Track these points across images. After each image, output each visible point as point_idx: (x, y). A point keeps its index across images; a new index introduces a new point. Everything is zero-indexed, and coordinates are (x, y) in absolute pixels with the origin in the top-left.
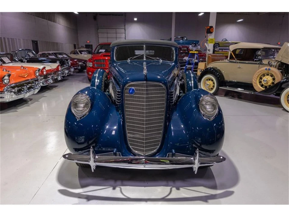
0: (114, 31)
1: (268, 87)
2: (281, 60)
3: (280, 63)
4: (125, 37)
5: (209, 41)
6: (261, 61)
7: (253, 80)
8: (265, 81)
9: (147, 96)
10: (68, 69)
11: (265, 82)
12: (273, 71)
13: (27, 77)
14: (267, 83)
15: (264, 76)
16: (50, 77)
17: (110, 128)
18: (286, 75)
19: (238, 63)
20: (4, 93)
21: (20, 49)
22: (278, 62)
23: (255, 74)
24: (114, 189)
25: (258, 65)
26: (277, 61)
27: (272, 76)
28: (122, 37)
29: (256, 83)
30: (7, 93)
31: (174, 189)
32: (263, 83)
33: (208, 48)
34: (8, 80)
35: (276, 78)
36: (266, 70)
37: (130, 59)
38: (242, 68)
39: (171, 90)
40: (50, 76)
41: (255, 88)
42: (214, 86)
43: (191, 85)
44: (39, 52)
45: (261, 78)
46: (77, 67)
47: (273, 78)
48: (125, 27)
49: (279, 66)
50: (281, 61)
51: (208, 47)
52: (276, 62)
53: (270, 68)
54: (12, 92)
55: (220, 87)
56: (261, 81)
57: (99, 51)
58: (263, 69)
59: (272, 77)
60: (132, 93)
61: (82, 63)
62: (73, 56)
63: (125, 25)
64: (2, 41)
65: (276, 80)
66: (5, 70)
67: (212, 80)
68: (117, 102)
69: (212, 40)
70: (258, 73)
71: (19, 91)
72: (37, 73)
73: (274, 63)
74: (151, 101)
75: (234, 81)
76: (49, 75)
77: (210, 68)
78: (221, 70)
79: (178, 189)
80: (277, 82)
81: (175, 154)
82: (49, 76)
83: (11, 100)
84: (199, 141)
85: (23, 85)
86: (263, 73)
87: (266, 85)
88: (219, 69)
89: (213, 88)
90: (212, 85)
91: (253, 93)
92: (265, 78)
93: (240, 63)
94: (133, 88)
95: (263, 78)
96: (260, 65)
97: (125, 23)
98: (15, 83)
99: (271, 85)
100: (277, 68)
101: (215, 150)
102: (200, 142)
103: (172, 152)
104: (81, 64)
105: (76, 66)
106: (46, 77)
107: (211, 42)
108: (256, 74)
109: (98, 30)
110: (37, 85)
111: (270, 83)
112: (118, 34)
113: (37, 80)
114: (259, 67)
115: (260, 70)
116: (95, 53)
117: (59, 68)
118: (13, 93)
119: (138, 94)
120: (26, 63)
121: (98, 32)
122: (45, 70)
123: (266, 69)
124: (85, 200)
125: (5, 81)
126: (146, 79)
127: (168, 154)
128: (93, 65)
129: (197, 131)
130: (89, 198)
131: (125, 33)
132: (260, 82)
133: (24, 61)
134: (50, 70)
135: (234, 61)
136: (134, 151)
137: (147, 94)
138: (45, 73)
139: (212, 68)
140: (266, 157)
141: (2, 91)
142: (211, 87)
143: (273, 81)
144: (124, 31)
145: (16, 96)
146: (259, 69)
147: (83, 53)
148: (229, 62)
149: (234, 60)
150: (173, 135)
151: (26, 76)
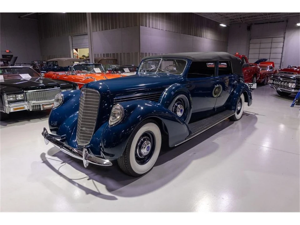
0: (270, 40)
4: (283, 46)
24: (62, 163)
28: (279, 47)
48: (284, 35)
63: (285, 33)
97: (286, 31)
109: (251, 41)
112: (274, 43)
121: (250, 43)
130: (45, 162)
131: (284, 42)
144: (283, 39)
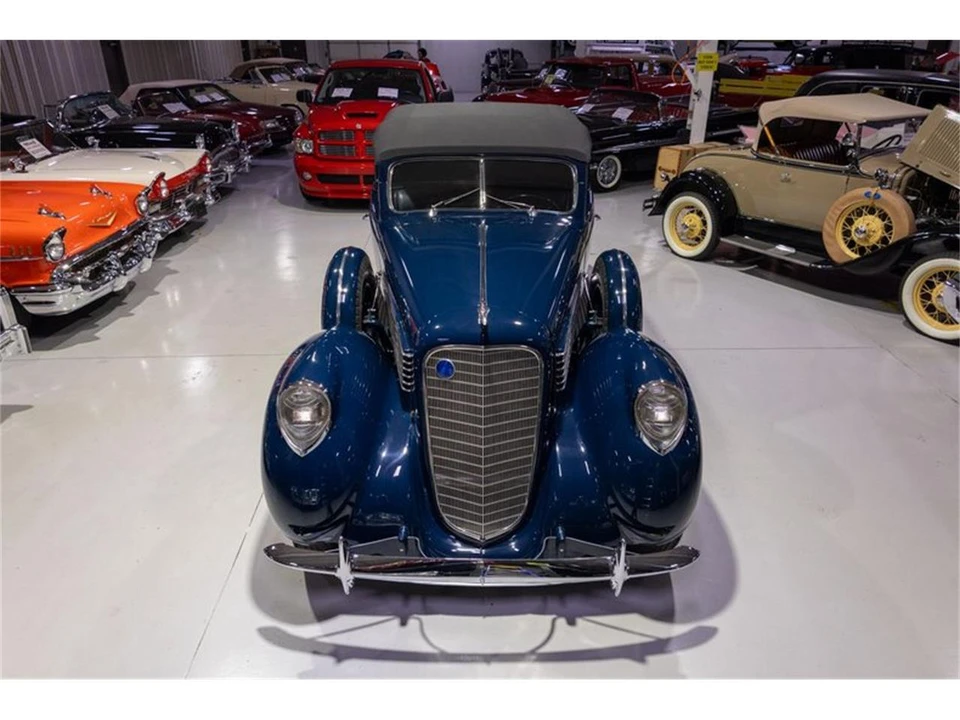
1: (868, 251)
2: (918, 163)
3: (913, 171)
5: (700, 62)
6: (856, 164)
7: (826, 226)
8: (862, 232)
9: (488, 385)
10: (234, 158)
11: (862, 236)
12: (887, 204)
13: (113, 223)
14: (866, 240)
15: (861, 216)
16: (180, 204)
17: (391, 455)
18: (928, 210)
19: (782, 163)
20: (53, 291)
21: (72, 97)
22: (909, 170)
23: (832, 208)
24: (403, 623)
25: (845, 178)
26: (905, 165)
27: (883, 216)
29: (834, 237)
30: (62, 289)
31: (561, 622)
32: (855, 237)
33: (695, 87)
34: (61, 249)
35: (894, 224)
36: (867, 199)
37: (437, 207)
38: (795, 182)
39: (558, 352)
40: (181, 201)
41: (830, 250)
42: (703, 233)
43: (619, 302)
44: (128, 85)
45: (850, 221)
46: (262, 142)
47: (886, 225)
49: (911, 182)
50: (918, 166)
51: (697, 81)
52: (901, 168)
53: (882, 193)
54: (77, 283)
55: (722, 239)
56: (849, 231)
57: (333, 95)
58: (860, 192)
59: (883, 220)
60: (447, 374)
61: (277, 124)
62: (243, 91)
64: (8, 64)
65: (893, 231)
66: (44, 211)
67: (700, 213)
68: (404, 385)
69: (711, 57)
70: (843, 204)
71: (96, 275)
72: (142, 201)
73: (897, 172)
74: (501, 398)
75: (766, 219)
76: (177, 197)
77: (695, 172)
78: (729, 180)
79: (571, 622)
80: (896, 240)
81: (564, 541)
82: (177, 201)
83: (75, 306)
84: (629, 496)
85: (104, 253)
86: (858, 206)
87: (862, 244)
88: (721, 178)
89: (700, 237)
90: (699, 227)
91: (820, 267)
92: (861, 223)
93: (790, 164)
94: (448, 360)
95: (856, 222)
96: (851, 178)
98: (80, 253)
99: (879, 246)
100: (901, 190)
101: (673, 527)
102: (633, 500)
103: (555, 533)
104: (273, 125)
105: (257, 140)
106: (168, 205)
107: (705, 64)
108: (836, 208)
110: (145, 242)
111: (874, 239)
113: (145, 228)
114: (847, 183)
115: (849, 194)
116: (320, 101)
117: (205, 165)
118: (78, 288)
119: (463, 377)
120: (98, 149)
122: (163, 184)
123: (867, 195)
124: (330, 661)
125: (53, 254)
126: (485, 337)
127: (547, 541)
128: (317, 147)
129: (628, 468)
130: (341, 654)
132: (847, 233)
133: (90, 143)
134: (178, 178)
135: (772, 156)
136: (454, 526)
137: (489, 380)
138: (164, 193)
139: (701, 173)
140: (823, 510)
141: (47, 285)
142: (696, 234)
143: (886, 234)
145: (88, 294)
146: (845, 193)
147: (276, 77)
148: (753, 159)
149: (773, 152)
150: (561, 474)
151: (109, 223)
